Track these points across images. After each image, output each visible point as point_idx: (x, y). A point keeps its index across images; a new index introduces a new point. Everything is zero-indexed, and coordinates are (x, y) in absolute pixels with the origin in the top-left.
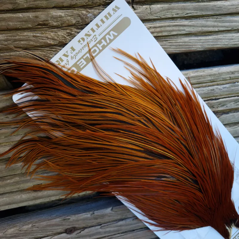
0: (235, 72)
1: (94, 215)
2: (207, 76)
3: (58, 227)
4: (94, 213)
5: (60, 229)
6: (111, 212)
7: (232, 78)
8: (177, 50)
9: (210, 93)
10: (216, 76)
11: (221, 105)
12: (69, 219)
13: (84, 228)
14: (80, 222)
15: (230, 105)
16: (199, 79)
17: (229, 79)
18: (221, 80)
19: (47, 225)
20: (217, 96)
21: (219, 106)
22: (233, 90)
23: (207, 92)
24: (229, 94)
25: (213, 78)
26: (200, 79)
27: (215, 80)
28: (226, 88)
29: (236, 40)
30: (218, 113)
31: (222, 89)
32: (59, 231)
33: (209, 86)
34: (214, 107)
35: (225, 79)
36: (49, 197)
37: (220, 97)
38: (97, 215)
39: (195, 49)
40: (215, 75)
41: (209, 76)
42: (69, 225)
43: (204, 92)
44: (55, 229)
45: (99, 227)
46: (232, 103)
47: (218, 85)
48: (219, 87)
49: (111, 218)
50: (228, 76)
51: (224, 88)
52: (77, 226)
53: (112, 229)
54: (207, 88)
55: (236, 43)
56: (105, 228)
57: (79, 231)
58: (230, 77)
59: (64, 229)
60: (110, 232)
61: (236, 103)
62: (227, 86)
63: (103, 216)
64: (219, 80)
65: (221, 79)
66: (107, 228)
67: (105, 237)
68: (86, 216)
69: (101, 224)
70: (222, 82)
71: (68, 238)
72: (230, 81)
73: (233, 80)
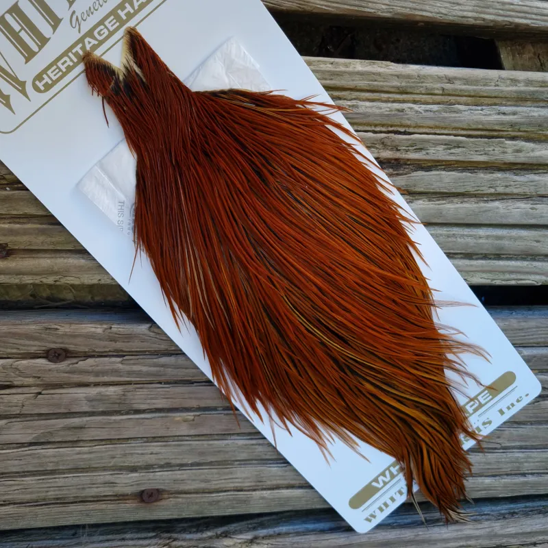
0: (456, 78)
1: (109, 331)
2: (390, 77)
3: (31, 343)
4: (111, 328)
5: (34, 347)
6: (147, 332)
7: (446, 92)
8: (333, 7)
9: (394, 115)
10: (413, 80)
11: (415, 147)
12: (57, 329)
13: (87, 356)
14: (78, 340)
15: (434, 152)
16: (372, 81)
17: (441, 92)
18: (423, 92)
19: (10, 333)
20: (409, 126)
21: (410, 148)
22: (445, 118)
23: (387, 113)
24: (437, 127)
25: (404, 84)
26: (376, 81)
27: (409, 90)
28: (431, 111)
29: (467, 8)
30: (409, 165)
31: (421, 113)
32: (33, 349)
33: (394, 101)
34: (399, 150)
35: (432, 92)
36: (20, 274)
37: (416, 130)
38: (116, 333)
39: (373, 11)
40: (409, 77)
41: (396, 78)
42: (54, 342)
43: (381, 111)
44: (24, 345)
45: (119, 359)
46: (440, 148)
47: (415, 102)
48: (416, 107)
49: (145, 344)
50: (438, 85)
51: (427, 111)
52: (71, 347)
53: (145, 369)
54: (389, 105)
55: (465, 14)
56: (130, 364)
57: (75, 360)
58: (443, 89)
59: (44, 348)
60: (139, 373)
61: (450, 149)
62: (435, 107)
63: (129, 337)
64: (418, 92)
65: (421, 89)
66: (134, 364)
67: (129, 383)
68: (93, 330)
69: (124, 356)
70: (424, 96)
71: (50, 370)
72: (442, 97)
73: (450, 98)
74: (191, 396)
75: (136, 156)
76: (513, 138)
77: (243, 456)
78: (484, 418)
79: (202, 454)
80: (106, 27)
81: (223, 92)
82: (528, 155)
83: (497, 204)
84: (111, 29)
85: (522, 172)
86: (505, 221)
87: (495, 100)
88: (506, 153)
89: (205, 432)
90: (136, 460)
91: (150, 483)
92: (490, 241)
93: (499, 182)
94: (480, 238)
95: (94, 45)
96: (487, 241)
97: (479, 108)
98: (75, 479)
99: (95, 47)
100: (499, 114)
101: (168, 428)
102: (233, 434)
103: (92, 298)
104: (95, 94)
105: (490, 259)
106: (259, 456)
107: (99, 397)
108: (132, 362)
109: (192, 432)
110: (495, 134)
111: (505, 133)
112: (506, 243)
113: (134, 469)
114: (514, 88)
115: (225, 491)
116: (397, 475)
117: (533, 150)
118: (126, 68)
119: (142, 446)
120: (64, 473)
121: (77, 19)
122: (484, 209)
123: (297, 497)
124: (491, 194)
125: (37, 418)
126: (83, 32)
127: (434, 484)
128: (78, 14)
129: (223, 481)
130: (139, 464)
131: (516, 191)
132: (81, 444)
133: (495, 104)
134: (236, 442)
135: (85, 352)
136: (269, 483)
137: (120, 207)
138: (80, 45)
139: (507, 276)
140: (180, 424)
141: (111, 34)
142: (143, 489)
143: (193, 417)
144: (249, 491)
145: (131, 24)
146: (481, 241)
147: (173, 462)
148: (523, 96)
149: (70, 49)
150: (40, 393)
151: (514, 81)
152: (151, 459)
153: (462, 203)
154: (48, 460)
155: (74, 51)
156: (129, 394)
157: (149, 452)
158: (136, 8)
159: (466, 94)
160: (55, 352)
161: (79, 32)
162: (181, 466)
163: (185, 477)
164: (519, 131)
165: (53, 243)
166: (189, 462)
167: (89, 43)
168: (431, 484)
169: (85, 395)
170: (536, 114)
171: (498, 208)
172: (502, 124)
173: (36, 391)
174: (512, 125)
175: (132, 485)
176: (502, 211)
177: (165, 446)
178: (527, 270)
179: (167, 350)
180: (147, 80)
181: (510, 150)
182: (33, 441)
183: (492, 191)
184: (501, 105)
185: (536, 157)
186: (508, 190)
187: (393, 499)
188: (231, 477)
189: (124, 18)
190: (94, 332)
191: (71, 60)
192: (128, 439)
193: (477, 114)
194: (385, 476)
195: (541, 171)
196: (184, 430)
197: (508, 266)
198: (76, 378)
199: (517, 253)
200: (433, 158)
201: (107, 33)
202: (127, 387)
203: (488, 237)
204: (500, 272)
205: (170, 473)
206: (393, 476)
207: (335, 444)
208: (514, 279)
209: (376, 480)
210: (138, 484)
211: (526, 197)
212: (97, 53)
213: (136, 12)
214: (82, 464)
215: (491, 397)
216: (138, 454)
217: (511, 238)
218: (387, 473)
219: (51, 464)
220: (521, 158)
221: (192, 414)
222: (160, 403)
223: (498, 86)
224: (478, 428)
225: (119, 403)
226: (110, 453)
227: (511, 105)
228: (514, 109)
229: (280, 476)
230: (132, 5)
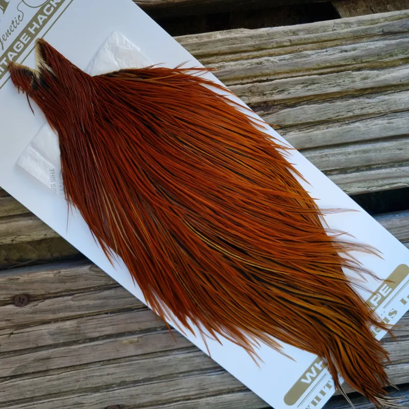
0: (298, 30)
1: (59, 274)
2: (246, 39)
4: (60, 272)
5: (3, 295)
6: (88, 272)
7: (293, 43)
9: (255, 68)
10: (264, 38)
11: (278, 90)
12: (18, 279)
13: (44, 297)
14: (35, 286)
15: (294, 91)
16: (231, 44)
17: (289, 44)
18: (275, 46)
20: (269, 75)
21: (274, 91)
22: (297, 63)
23: (249, 67)
24: (293, 72)
25: (257, 42)
26: (234, 44)
27: (263, 46)
28: (284, 60)
30: (276, 105)
31: (276, 62)
33: (253, 58)
34: (265, 94)
35: (282, 44)
37: (276, 77)
38: (64, 276)
40: (260, 36)
41: (250, 39)
42: (17, 290)
43: (243, 66)
45: (70, 297)
46: (299, 87)
47: (271, 55)
48: (272, 59)
49: (88, 282)
50: (287, 38)
51: (281, 60)
52: (31, 292)
53: (91, 303)
54: (250, 61)
56: (79, 300)
57: (36, 303)
58: (290, 41)
59: (10, 296)
60: (87, 307)
61: (307, 86)
62: (287, 56)
63: (75, 278)
64: (271, 47)
65: (272, 44)
66: (82, 300)
67: (81, 316)
68: (46, 275)
69: (74, 294)
70: (277, 50)
71: (17, 313)
72: (292, 48)
73: (298, 47)
74: (133, 320)
75: (57, 133)
76: (359, 69)
77: (185, 368)
78: (389, 309)
79: (149, 370)
80: (22, 42)
81: (115, 73)
82: (374, 80)
83: (357, 124)
84: (25, 43)
85: (373, 95)
86: (367, 137)
87: (336, 41)
88: (355, 82)
89: (150, 350)
90: (96, 382)
91: (111, 401)
92: (358, 155)
93: (354, 106)
94: (349, 154)
95: (15, 56)
96: (355, 156)
97: (324, 50)
98: (50, 403)
100: (342, 52)
101: (118, 351)
102: (173, 350)
103: (52, 255)
104: (21, 92)
105: (363, 171)
106: (198, 366)
107: (59, 331)
108: (80, 298)
109: (139, 352)
110: (343, 68)
111: (351, 67)
112: (372, 155)
113: (96, 390)
114: (349, 30)
115: (176, 401)
117: (377, 76)
118: (41, 69)
119: (100, 369)
120: (41, 400)
122: (347, 130)
123: (237, 400)
124: (351, 117)
125: (13, 355)
127: (356, 374)
129: (171, 392)
130: (100, 385)
131: (371, 111)
132: (51, 373)
133: (337, 45)
134: (177, 356)
135: (43, 295)
136: (211, 390)
137: (51, 175)
138: (5, 58)
139: (381, 182)
140: (128, 346)
141: (26, 46)
142: (106, 406)
143: (137, 339)
144: (195, 399)
145: (39, 36)
146: (350, 156)
147: (127, 379)
148: (358, 34)
150: (12, 334)
151: (348, 24)
152: (109, 379)
153: (327, 128)
154: (26, 389)
156: (82, 325)
157: (106, 373)
158: (41, 24)
159: (310, 41)
160: (20, 299)
161: (3, 49)
162: (136, 383)
163: (139, 392)
164: (362, 63)
165: (6, 211)
166: (141, 379)
167: (11, 55)
168: (353, 373)
169: (47, 331)
170: (373, 47)
171: (359, 127)
172: (345, 59)
173: (9, 332)
174: (355, 59)
175: (97, 404)
176: (363, 129)
177: (118, 367)
178: (397, 175)
179: (107, 285)
180: (56, 74)
181: (357, 79)
182: (12, 374)
183: (351, 114)
184: (342, 45)
185: (382, 81)
186: (364, 111)
187: (323, 393)
188: (178, 388)
189: (34, 33)
190: (46, 278)
192: (88, 364)
193: (323, 56)
195: (389, 92)
196: (131, 351)
197: (378, 174)
198: (38, 317)
199: (384, 162)
200: (294, 96)
201: (23, 46)
202: (79, 320)
203: (356, 152)
204: (373, 180)
205: (125, 390)
206: (318, 372)
207: (262, 348)
208: (388, 184)
209: (304, 377)
210: (101, 403)
211: (381, 115)
212: (18, 62)
213: (42, 27)
214: (54, 390)
215: (391, 289)
216: (97, 376)
217: (376, 150)
218: (313, 369)
219: (28, 393)
220: (369, 83)
221: (136, 336)
222: (109, 330)
223: (335, 30)
225: (76, 334)
226: (74, 378)
227: (350, 44)
228: (353, 46)
229: (219, 383)
230: (38, 23)
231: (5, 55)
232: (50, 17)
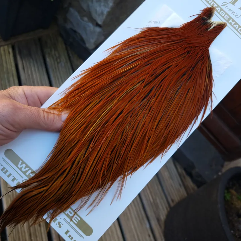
75: (180, 27)
80: (225, 15)
81: (210, 61)
84: (225, 17)
95: (218, 11)
99: (217, 11)
104: (201, 12)
116: (26, 175)
118: (212, 23)
121: (226, 5)
126: (221, 7)
128: (228, 5)
137: (157, 22)
138: (217, 6)
141: (223, 17)
145: (228, 24)
149: (215, 2)
155: (214, 4)
158: (234, 26)
161: (222, 6)
167: (218, 9)
180: (209, 31)
187: (9, 175)
191: (211, 3)
194: (25, 168)
201: (223, 15)
212: (216, 12)
213: (232, 26)
218: (28, 169)
224: (56, 219)
230: (235, 24)
231: (219, 6)
232: (237, 31)
